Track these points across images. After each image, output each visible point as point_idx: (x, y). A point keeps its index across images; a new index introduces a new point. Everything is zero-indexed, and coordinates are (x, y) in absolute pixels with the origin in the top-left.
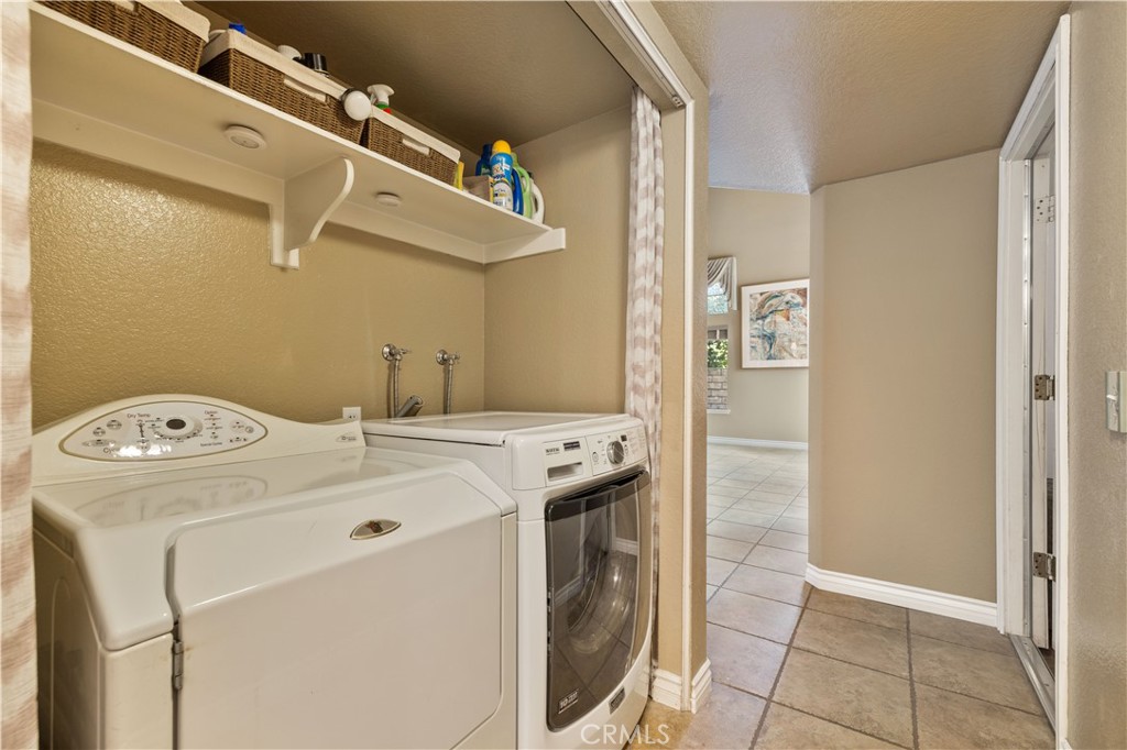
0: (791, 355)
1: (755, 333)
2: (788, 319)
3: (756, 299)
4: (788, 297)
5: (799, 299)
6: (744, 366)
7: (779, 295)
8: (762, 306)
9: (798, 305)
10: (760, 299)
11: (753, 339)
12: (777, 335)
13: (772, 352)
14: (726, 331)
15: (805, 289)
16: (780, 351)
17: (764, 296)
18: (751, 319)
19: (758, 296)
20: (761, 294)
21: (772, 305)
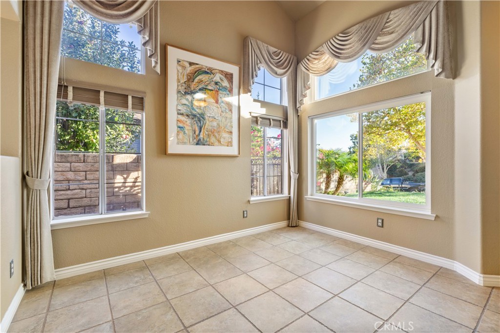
0: (219, 142)
1: (183, 110)
2: (217, 102)
3: (184, 67)
4: (217, 78)
5: (226, 83)
6: (170, 150)
7: (209, 72)
8: (191, 78)
9: (225, 88)
10: (190, 69)
11: (180, 117)
12: (206, 117)
13: (201, 136)
14: (142, 99)
15: (232, 75)
16: (209, 136)
17: (193, 66)
18: (179, 92)
19: (187, 65)
20: (191, 64)
21: (201, 81)
